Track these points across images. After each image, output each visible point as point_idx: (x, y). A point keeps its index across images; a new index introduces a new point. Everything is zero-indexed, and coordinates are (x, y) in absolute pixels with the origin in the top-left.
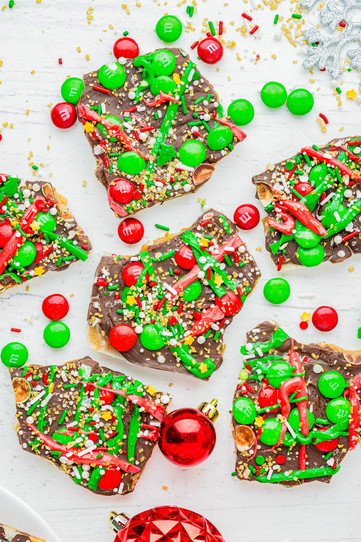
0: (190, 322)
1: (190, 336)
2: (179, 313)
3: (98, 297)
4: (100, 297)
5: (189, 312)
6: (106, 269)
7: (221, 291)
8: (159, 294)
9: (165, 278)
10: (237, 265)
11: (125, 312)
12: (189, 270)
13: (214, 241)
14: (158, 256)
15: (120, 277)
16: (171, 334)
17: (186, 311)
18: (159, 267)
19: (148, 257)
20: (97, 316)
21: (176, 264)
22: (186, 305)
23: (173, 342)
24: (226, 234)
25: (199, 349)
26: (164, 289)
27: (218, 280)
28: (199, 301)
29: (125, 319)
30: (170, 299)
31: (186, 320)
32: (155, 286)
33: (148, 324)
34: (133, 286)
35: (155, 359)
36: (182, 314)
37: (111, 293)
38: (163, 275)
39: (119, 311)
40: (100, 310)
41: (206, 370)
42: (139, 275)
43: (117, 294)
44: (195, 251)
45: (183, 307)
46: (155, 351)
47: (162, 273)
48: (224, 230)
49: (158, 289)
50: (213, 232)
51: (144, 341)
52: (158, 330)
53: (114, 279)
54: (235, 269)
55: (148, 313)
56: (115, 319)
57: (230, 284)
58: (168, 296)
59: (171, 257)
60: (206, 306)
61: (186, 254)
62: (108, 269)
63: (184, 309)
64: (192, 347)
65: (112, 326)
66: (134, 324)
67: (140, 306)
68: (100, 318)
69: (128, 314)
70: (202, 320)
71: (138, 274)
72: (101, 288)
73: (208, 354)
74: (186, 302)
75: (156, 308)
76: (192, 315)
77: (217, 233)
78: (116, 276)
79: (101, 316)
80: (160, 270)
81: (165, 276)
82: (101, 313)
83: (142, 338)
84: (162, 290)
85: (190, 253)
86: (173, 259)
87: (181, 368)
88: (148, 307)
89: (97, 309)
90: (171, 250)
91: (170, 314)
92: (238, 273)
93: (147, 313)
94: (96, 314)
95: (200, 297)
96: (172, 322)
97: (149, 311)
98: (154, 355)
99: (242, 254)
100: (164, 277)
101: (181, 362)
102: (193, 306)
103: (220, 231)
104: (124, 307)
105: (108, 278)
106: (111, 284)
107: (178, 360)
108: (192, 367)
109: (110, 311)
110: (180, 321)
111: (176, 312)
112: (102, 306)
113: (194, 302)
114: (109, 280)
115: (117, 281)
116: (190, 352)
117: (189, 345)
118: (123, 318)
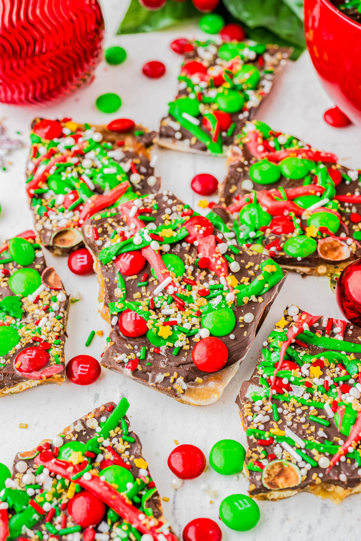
0: (210, 276)
1: (228, 278)
2: (195, 284)
3: (150, 375)
4: (150, 372)
5: (197, 274)
6: (117, 356)
7: (181, 232)
8: (166, 300)
9: (149, 292)
10: (154, 212)
11: (178, 344)
12: (146, 264)
13: (119, 229)
14: (119, 292)
15: (132, 342)
16: (219, 298)
17: (196, 278)
18: (133, 296)
19: (116, 304)
20: (175, 380)
21: (135, 277)
22: (188, 275)
23: (230, 297)
24: (115, 217)
25: (246, 274)
26: (161, 294)
27: (166, 233)
28: (186, 261)
29: (187, 347)
30: (176, 289)
31: (207, 280)
32: (155, 302)
33: (200, 323)
34: (147, 324)
35: (247, 326)
36: (198, 282)
37: (150, 357)
38: (144, 294)
39: (175, 352)
40: (167, 374)
42: (136, 314)
43: (152, 350)
44: (124, 250)
45: (189, 279)
46: (237, 323)
47: (142, 295)
48: (111, 217)
49: (159, 300)
50: (108, 230)
51: (221, 332)
52: (211, 310)
53: (133, 351)
54: (159, 217)
55: (187, 318)
56: (184, 359)
57: (175, 224)
58: (171, 290)
59: (125, 280)
60: (195, 254)
61: (126, 262)
62: (118, 354)
63: (192, 278)
64: (241, 281)
65: (193, 365)
66: (196, 339)
67: (175, 323)
68: (178, 377)
69: (181, 341)
70: (210, 258)
71: (133, 315)
72: (139, 367)
73: (255, 265)
74: (185, 275)
75: (182, 308)
76: (201, 272)
77: (111, 225)
78: (129, 347)
79: (175, 375)
80: (136, 295)
81: (146, 292)
82: (171, 375)
83: (217, 333)
84: (162, 297)
85: (125, 256)
86: (128, 278)
87: (265, 298)
88: (179, 316)
89: (165, 378)
90: (116, 278)
91: (194, 293)
92: (165, 213)
93: (186, 320)
94: (172, 380)
95: (183, 259)
96: (204, 294)
97: (184, 317)
98: (241, 326)
99: (143, 205)
100: (147, 293)
101: (257, 297)
102: (191, 268)
103: (110, 222)
104: (171, 345)
105: (130, 357)
106: (138, 354)
107: (253, 298)
108: (267, 283)
109: (172, 364)
110: (206, 286)
111: (194, 287)
112: (163, 371)
113: (187, 267)
114: (132, 356)
115: (136, 347)
116: (246, 283)
117: (238, 284)
118: (185, 351)
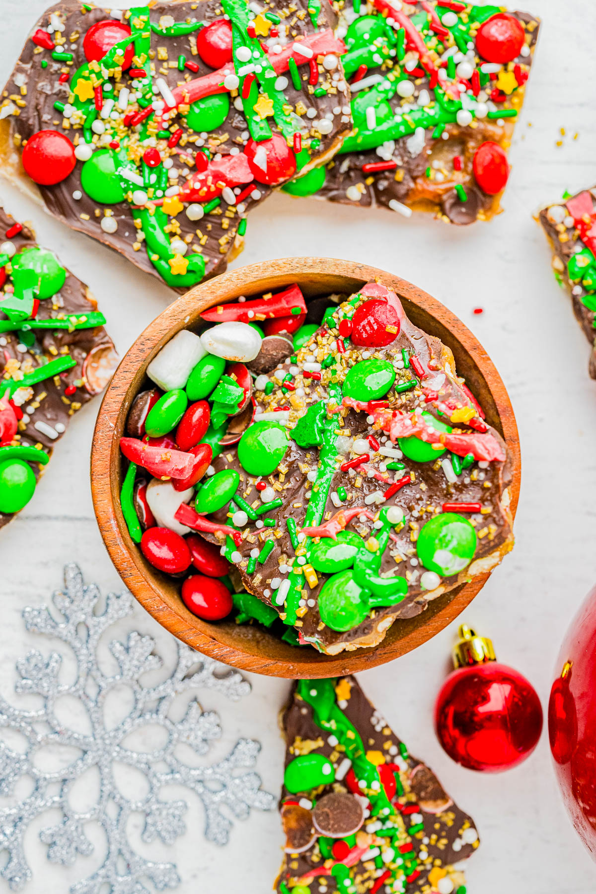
0: (186, 172)
1: (176, 198)
2: (170, 146)
3: (28, 66)
4: (32, 67)
5: (190, 151)
6: (61, 16)
7: (261, 129)
8: (144, 97)
9: (165, 72)
10: (311, 89)
11: (68, 110)
12: (213, 68)
13: (282, 29)
14: (166, 23)
15: (82, 41)
16: (139, 181)
17: (184, 148)
18: (163, 45)
19: (144, 18)
20: (14, 102)
21: (195, 51)
22: (189, 136)
23: (139, 198)
24: (309, 23)
25: (187, 230)
26: (155, 90)
27: (263, 106)
28: (214, 136)
29: (66, 124)
30: (159, 112)
31: (178, 165)
32: (140, 79)
33: (104, 148)
34: (94, 61)
35: (97, 220)
36: (175, 150)
37: (56, 66)
38: (165, 64)
39: (58, 104)
40: (24, 91)
41: (184, 272)
42: (113, 45)
43: (65, 70)
44: (237, 34)
45: (180, 137)
46: (103, 206)
47: (163, 61)
48: (308, 15)
49: (144, 86)
50: (285, 10)
51: (87, 177)
52: (118, 164)
53: (69, 42)
54: (304, 97)
55: (112, 128)
56: (46, 117)
57: (286, 122)
58: (158, 105)
59: (190, 34)
60: (224, 150)
61: (219, 38)
62: (64, 18)
63: (183, 142)
64: (174, 221)
65: (36, 131)
66: (78, 140)
67: (99, 108)
68: (20, 107)
69: (73, 115)
70: (206, 173)
71: (112, 41)
72: (40, 49)
73: (201, 246)
74: (191, 131)
75: (129, 122)
76: (194, 158)
77: (292, 14)
78: (74, 36)
79: (22, 103)
80: (163, 52)
81: (169, 69)
82: (24, 97)
83: (86, 169)
84: (151, 91)
85: (226, 35)
86: (193, 40)
87: (140, 254)
88: (115, 115)
89: (19, 88)
90: (194, 20)
91: (152, 142)
92: (308, 107)
93: (108, 126)
94: (15, 97)
95: (220, 129)
96: (151, 160)
97: (113, 124)
98: (97, 212)
99: (327, 71)
100: (166, 69)
101: (144, 242)
102: (200, 142)
103: (298, 13)
104: (71, 100)
105: (58, 35)
106: (59, 49)
107: (141, 236)
108: (160, 258)
109: (42, 100)
110: (168, 163)
111: (164, 144)
112: (32, 85)
113: (204, 135)
114: (60, 40)
115: (74, 47)
116: (168, 228)
117: (169, 216)
118: (62, 121)
